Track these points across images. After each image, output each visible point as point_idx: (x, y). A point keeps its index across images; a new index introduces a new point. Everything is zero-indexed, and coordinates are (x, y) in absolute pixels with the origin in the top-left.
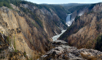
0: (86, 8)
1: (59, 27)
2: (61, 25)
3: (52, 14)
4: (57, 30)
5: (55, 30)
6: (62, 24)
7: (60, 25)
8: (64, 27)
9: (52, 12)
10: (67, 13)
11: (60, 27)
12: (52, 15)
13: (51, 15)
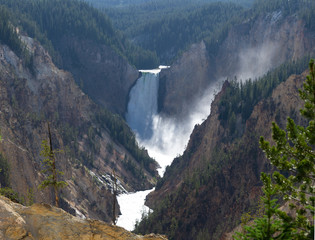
0: (280, 24)
1: (91, 167)
2: (103, 151)
3: (30, 66)
4: (82, 195)
5: (74, 193)
6: (110, 149)
7: (97, 152)
8: (128, 167)
9: (30, 49)
10: (131, 60)
11: (98, 169)
12: (34, 74)
13: (21, 73)
